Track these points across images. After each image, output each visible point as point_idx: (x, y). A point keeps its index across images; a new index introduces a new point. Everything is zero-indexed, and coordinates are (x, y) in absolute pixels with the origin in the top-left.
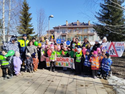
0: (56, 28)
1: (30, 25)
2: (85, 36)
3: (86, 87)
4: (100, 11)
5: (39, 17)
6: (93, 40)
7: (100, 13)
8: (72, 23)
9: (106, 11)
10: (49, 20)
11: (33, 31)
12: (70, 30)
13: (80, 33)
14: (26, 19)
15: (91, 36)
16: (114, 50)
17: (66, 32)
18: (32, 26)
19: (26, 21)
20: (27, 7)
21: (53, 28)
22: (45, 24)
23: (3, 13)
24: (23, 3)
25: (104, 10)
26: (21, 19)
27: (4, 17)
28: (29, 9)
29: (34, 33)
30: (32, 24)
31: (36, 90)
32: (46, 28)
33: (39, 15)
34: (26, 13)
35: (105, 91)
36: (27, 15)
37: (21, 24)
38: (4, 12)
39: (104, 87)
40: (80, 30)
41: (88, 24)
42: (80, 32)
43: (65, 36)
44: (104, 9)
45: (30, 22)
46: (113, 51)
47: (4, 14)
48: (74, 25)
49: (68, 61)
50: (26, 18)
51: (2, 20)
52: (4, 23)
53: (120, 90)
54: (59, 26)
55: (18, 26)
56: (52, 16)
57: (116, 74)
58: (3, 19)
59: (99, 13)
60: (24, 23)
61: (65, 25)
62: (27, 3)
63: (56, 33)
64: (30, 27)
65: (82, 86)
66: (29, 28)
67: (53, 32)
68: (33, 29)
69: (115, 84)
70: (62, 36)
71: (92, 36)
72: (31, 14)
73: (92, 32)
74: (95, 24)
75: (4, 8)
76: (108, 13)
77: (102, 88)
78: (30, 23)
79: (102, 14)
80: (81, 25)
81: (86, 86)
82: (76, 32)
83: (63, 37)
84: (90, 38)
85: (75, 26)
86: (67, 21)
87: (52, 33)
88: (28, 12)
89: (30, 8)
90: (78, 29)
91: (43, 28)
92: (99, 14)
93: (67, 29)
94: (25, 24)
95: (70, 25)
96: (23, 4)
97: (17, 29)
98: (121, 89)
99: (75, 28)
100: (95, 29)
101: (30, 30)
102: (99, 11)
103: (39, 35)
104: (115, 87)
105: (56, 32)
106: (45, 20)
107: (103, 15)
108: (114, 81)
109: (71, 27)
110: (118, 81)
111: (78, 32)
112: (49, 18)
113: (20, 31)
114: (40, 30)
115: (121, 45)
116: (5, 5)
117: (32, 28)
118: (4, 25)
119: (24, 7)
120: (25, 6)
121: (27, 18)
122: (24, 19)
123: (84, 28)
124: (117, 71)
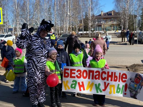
12: (105, 20)
17: (101, 22)
43: (101, 26)
48: (109, 15)
49: (124, 80)
70: (98, 26)
90: (113, 19)
93: (102, 19)
95: (105, 15)
99: (110, 18)
109: (106, 17)
111: (113, 22)
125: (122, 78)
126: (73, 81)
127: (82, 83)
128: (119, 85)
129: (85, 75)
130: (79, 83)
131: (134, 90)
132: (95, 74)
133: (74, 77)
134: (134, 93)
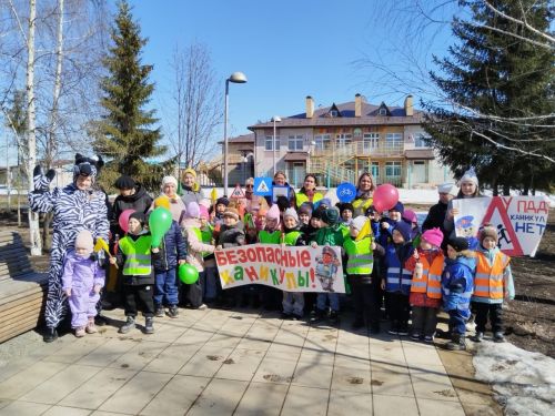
0: (259, 128)
1: (143, 117)
2: (391, 164)
3: (376, 388)
4: (453, 53)
5: (186, 80)
6: (427, 182)
7: (454, 60)
8: (334, 107)
9: (478, 53)
10: (227, 93)
11: (159, 144)
12: (323, 135)
13: (369, 151)
14: (130, 91)
15: (416, 163)
16: (504, 227)
17: (305, 148)
18: (153, 121)
19: (128, 98)
20: (134, 38)
21: (249, 128)
22: (212, 112)
23: (27, 67)
24: (117, 22)
25: (471, 50)
26: (106, 90)
27: (31, 83)
28: (142, 48)
29: (163, 150)
30: (154, 111)
31: (154, 397)
32: (214, 129)
33: (186, 73)
34: (130, 64)
35: (457, 407)
36: (132, 71)
37: (108, 113)
38: (31, 60)
39: (452, 390)
40: (366, 136)
41: (402, 112)
42: (366, 146)
44: (472, 43)
45: (147, 101)
46: (502, 232)
47: (31, 69)
48: (340, 115)
49: (306, 261)
50: (130, 85)
51: (24, 94)
52: (32, 109)
53: (523, 404)
54: (272, 121)
55: (92, 123)
56: (241, 77)
57: (513, 335)
58: (28, 89)
59: (447, 65)
60: (121, 107)
61: (303, 116)
62: (133, 21)
63: (260, 153)
64: (143, 127)
65: (356, 382)
66: (142, 131)
67: (247, 147)
68: (156, 135)
69: (502, 376)
70: (287, 164)
71: (422, 163)
72: (150, 68)
73: (423, 147)
74: (432, 111)
75: (31, 45)
76: (491, 63)
77: (444, 393)
78: (145, 108)
79: (462, 68)
80: (374, 114)
81: (374, 383)
82: (350, 145)
83: (291, 168)
84: (412, 175)
85: (345, 121)
86: (309, 97)
87: (245, 153)
88: (135, 60)
89: (144, 42)
90: (357, 131)
91: (202, 131)
92: (451, 65)
93: (308, 134)
94: (124, 110)
95: (323, 116)
96: (116, 26)
97: (89, 134)
98: (526, 400)
99: (346, 128)
100: (432, 134)
101: (146, 138)
102: (448, 54)
103: (183, 160)
104: (502, 390)
105: (263, 148)
106: (209, 96)
107: (467, 69)
108: (502, 363)
109: (327, 124)
110: (518, 365)
111: (360, 145)
112: (227, 84)
113: (102, 142)
114: (191, 136)
115: (534, 209)
116: (37, 29)
117: (153, 128)
118: (31, 116)
119: (121, 36)
120: (125, 36)
121: (134, 88)
122: (120, 89)
123: (385, 130)
124: (521, 318)
125: (303, 259)
126: (236, 269)
127: (252, 268)
128: (300, 272)
129: (252, 257)
130: (247, 270)
131: (326, 277)
132: (267, 253)
133: (236, 262)
134: (327, 281)
